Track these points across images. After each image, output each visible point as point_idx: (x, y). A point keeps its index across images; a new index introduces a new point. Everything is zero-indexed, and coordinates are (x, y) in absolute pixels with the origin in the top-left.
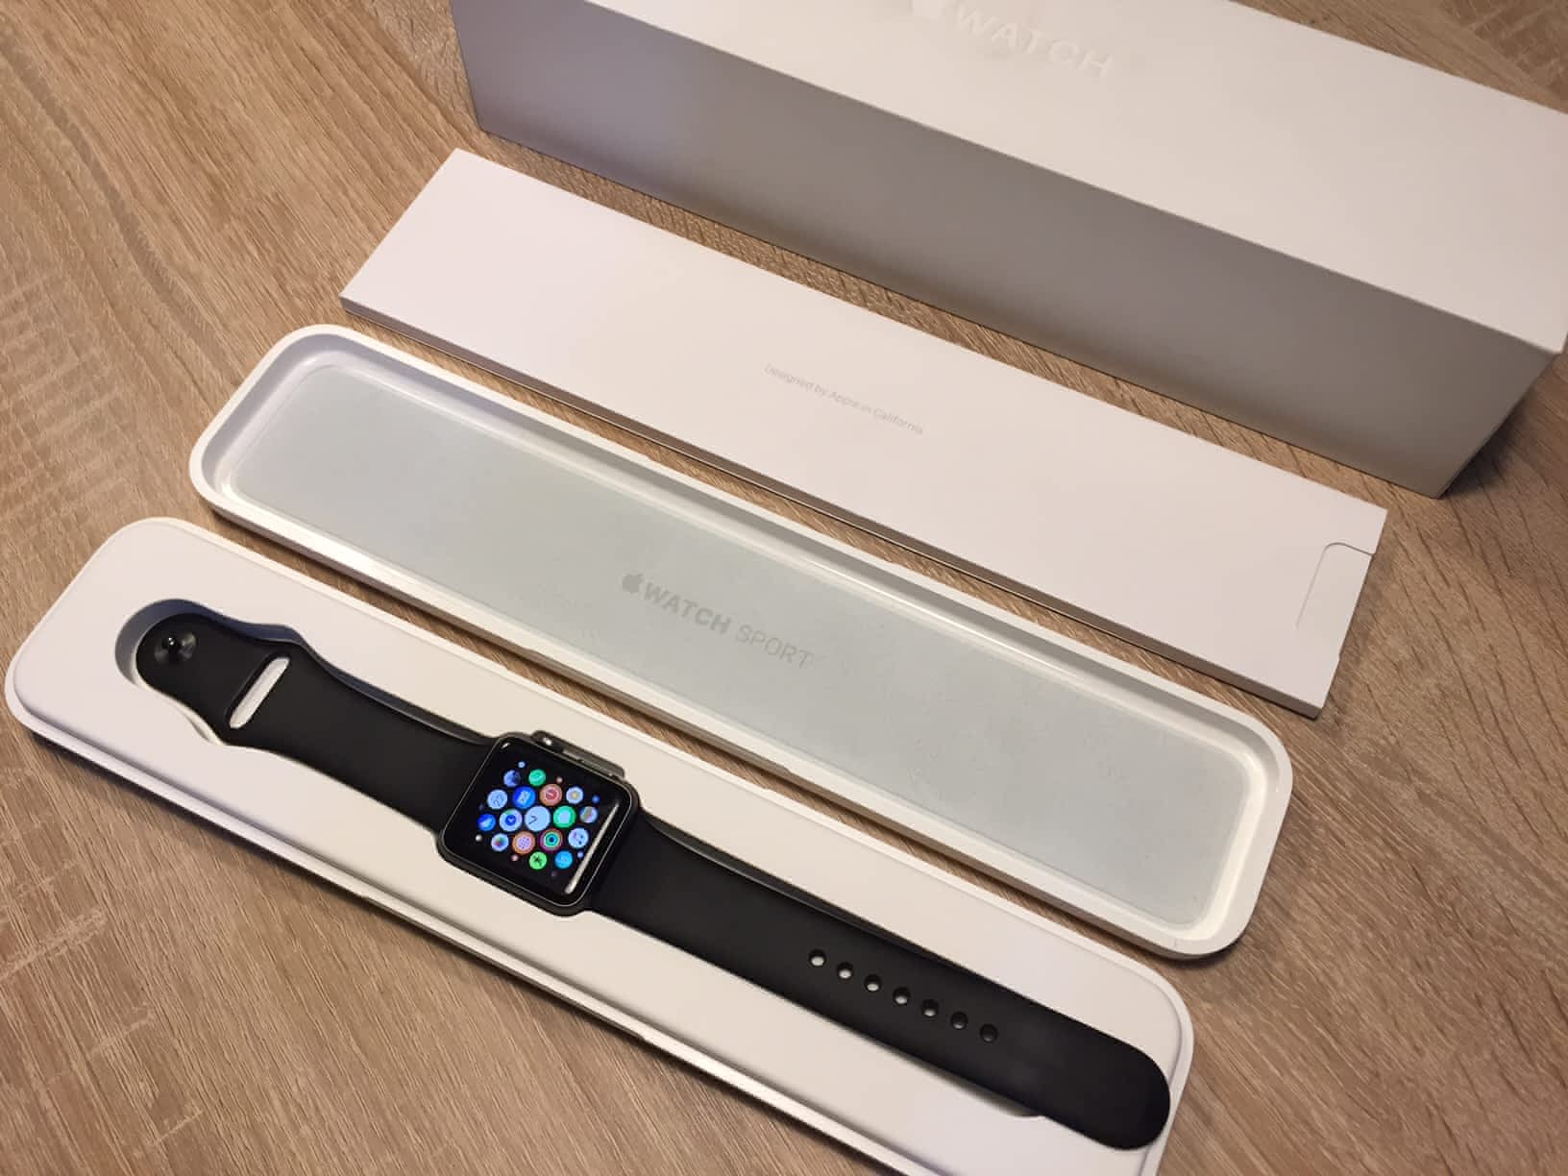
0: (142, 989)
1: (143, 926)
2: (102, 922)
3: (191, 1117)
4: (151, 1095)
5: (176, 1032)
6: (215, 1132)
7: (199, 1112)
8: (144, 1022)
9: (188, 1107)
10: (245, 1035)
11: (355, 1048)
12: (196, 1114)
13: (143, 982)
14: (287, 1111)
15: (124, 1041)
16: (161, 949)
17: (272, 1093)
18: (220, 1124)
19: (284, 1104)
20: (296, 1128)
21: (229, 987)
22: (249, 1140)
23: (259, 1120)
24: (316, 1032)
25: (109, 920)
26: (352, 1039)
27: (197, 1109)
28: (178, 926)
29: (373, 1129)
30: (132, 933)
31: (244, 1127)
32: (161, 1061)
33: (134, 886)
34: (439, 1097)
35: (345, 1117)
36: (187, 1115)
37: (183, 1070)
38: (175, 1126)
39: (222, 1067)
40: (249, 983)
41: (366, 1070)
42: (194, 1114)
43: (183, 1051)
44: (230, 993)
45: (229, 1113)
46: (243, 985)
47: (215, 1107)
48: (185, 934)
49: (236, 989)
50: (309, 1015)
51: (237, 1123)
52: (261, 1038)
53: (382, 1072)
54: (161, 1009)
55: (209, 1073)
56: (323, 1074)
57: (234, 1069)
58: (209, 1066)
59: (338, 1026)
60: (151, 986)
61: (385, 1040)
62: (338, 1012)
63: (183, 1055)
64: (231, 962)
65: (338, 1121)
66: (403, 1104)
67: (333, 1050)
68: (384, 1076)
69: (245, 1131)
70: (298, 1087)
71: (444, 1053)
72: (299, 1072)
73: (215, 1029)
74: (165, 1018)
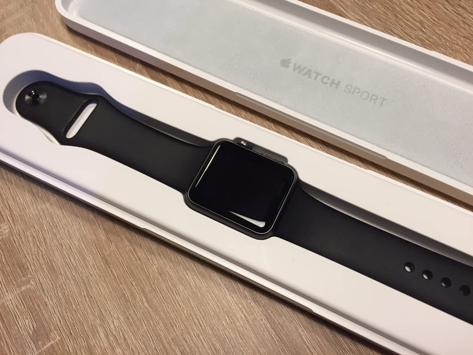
0: (28, 268)
1: (28, 234)
2: (7, 231)
3: (54, 341)
4: (31, 327)
5: (46, 292)
6: (68, 349)
7: (59, 338)
8: (28, 286)
9: (52, 335)
10: (84, 295)
11: (146, 305)
12: (57, 340)
13: (28, 264)
14: (108, 340)
15: (17, 296)
16: (38, 247)
17: (100, 329)
18: (70, 346)
19: (107, 336)
20: (113, 349)
21: (75, 268)
23: (92, 344)
24: (124, 295)
25: (10, 230)
26: (144, 299)
27: (58, 336)
28: (48, 234)
29: (157, 351)
30: (23, 238)
31: (84, 348)
32: (37, 309)
33: (24, 212)
34: (194, 334)
35: (141, 344)
36: (52, 339)
37: (50, 314)
38: (45, 346)
39: (71, 313)
40: (86, 266)
41: (152, 317)
42: (55, 339)
43: (50, 303)
44: (76, 272)
45: (75, 339)
46: (83, 267)
47: (67, 335)
48: (51, 239)
49: (79, 269)
50: (120, 284)
51: (80, 345)
52: (93, 297)
53: (161, 318)
54: (38, 279)
55: (64, 316)
56: (128, 319)
57: (78, 314)
58: (64, 312)
59: (136, 292)
60: (32, 267)
61: (162, 300)
62: (136, 283)
63: (50, 305)
64: (77, 255)
65: (137, 346)
66: (174, 337)
67: (133, 305)
68: (163, 321)
69: (84, 350)
70: (114, 325)
71: (196, 309)
72: (114, 317)
73: (67, 292)
74: (40, 285)
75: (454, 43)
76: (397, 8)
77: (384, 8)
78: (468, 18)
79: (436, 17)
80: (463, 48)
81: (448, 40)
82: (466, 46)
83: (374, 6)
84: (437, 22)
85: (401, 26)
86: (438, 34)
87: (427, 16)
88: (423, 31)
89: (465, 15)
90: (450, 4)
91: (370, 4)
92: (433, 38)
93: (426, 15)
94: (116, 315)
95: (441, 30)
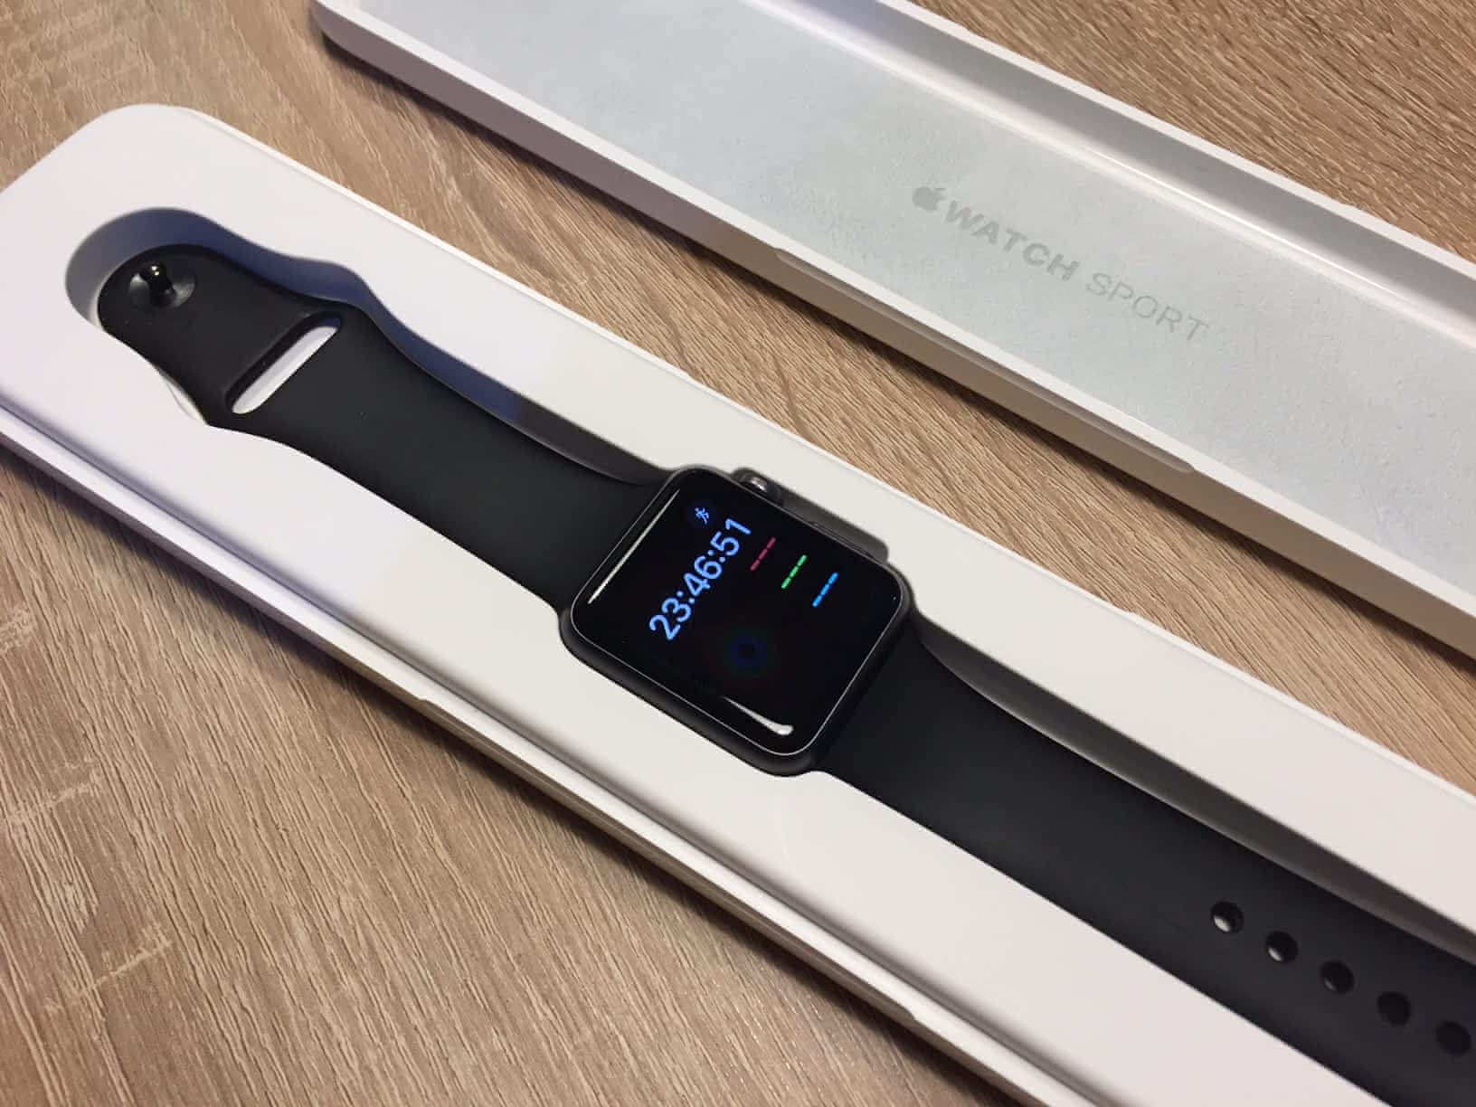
0: (86, 735)
1: (95, 639)
2: (28, 629)
3: (150, 951)
4: (83, 909)
5: (137, 808)
6: (192, 978)
7: (167, 943)
8: (82, 789)
9: (147, 933)
10: (255, 821)
11: (443, 855)
12: (160, 948)
13: (87, 725)
14: (320, 953)
15: (46, 817)
16: (122, 676)
17: (295, 920)
18: (201, 967)
19: (316, 940)
20: (334, 979)
21: (231, 741)
22: (249, 996)
23: (268, 961)
24: (375, 823)
25: (40, 625)
26: (436, 839)
27: (163, 938)
28: (153, 642)
29: (470, 990)
30: (75, 647)
31: (242, 975)
32: (105, 854)
33: (86, 576)
34: (585, 945)
35: (420, 967)
36: (144, 947)
37: (143, 871)
38: (120, 965)
39: (211, 869)
40: (265, 736)
41: (460, 891)
42: (155, 947)
43: (145, 839)
44: (233, 753)
45: (217, 948)
46: (255, 739)
47: (194, 936)
48: (164, 655)
49: (243, 745)
50: (366, 794)
51: (232, 967)
52: (281, 826)
53: (487, 896)
54: (113, 770)
55: (186, 877)
56: (385, 893)
57: (231, 875)
58: (188, 866)
59: (412, 814)
60: (99, 733)
61: (493, 843)
62: (414, 792)
63: (145, 846)
64: (238, 705)
65: (409, 974)
66: (522, 952)
67: (404, 853)
68: (490, 901)
69: (244, 980)
70: (341, 911)
71: (593, 872)
72: (343, 886)
73: (203, 809)
74: (119, 785)
75: (1355, 180)
76: (1197, 83)
77: (1159, 80)
78: (1393, 115)
79: (1303, 110)
80: (1380, 193)
81: (1339, 171)
82: (1390, 188)
83: (1131, 72)
84: (1306, 122)
85: (1207, 129)
86: (1310, 153)
87: (1280, 106)
88: (1267, 144)
89: (1387, 108)
90: (1344, 77)
91: (1118, 68)
92: (1294, 164)
93: (1276, 102)
94: (347, 883)
95: (1319, 144)
